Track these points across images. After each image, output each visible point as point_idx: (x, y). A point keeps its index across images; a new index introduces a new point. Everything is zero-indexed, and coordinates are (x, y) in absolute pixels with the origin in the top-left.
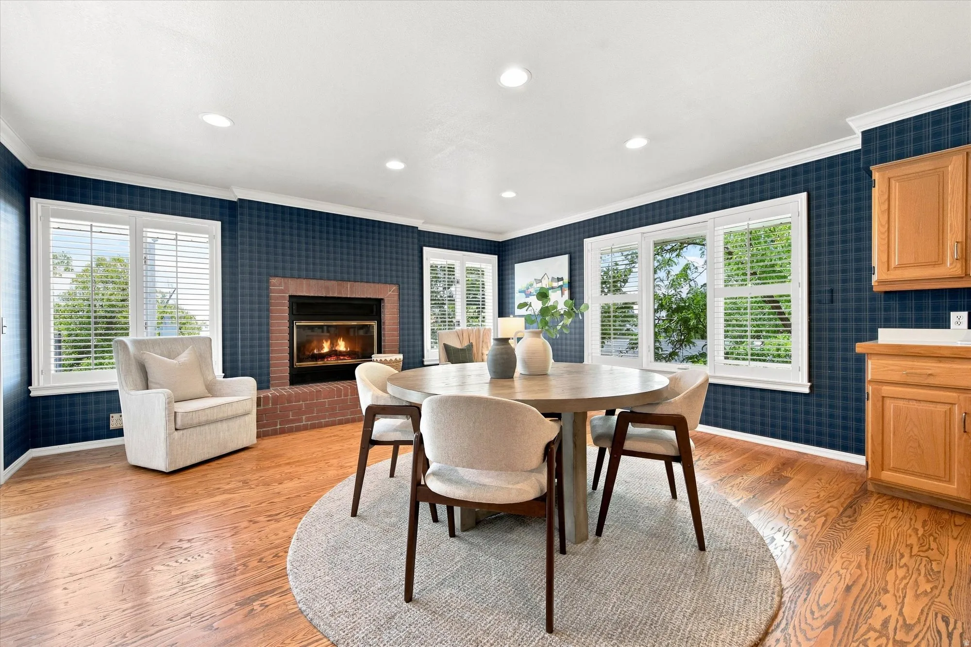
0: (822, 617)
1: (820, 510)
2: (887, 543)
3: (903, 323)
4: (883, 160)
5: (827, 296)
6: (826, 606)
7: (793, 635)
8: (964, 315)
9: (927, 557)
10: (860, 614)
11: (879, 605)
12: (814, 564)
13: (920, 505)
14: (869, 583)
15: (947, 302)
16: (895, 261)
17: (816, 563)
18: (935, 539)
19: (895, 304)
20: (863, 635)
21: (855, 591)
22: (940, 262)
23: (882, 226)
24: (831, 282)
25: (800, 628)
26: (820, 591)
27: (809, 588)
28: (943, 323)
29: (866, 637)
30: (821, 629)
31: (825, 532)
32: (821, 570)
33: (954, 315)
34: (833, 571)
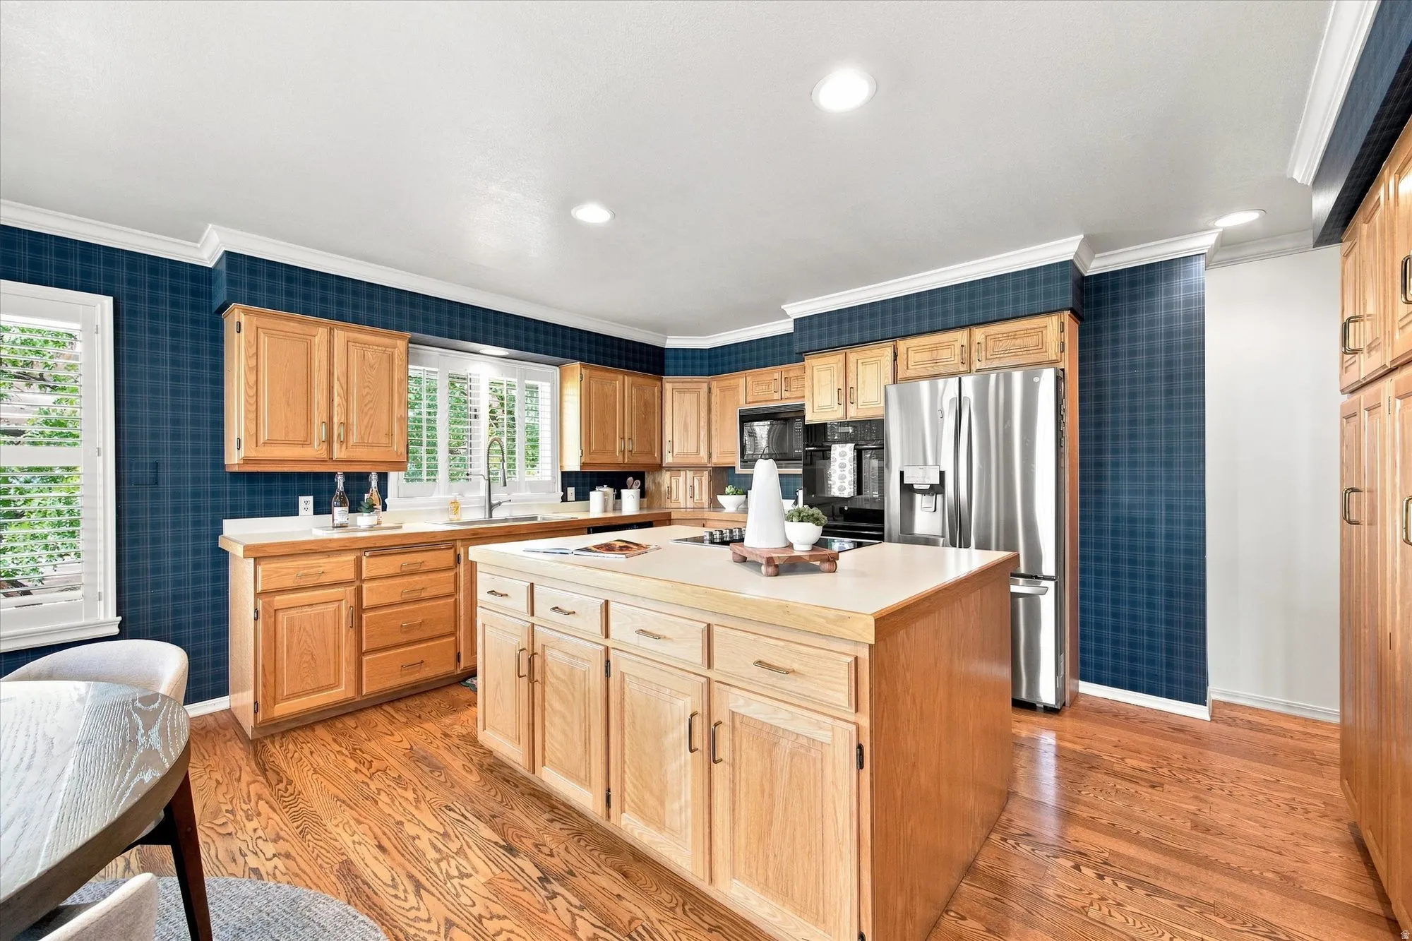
0: (405, 891)
1: (245, 796)
2: (341, 781)
3: (253, 512)
4: (252, 302)
5: (149, 473)
6: (393, 879)
7: (417, 932)
8: (310, 499)
9: (378, 771)
10: (417, 859)
11: (414, 839)
12: (328, 855)
13: (311, 727)
14: (384, 829)
15: (296, 485)
16: (265, 435)
17: (328, 852)
18: (360, 750)
19: (242, 486)
20: (442, 873)
21: (386, 843)
22: (307, 442)
23: (250, 387)
24: (155, 450)
25: (412, 920)
26: (371, 874)
27: (362, 880)
28: (291, 510)
29: (444, 871)
30: (420, 902)
31: (287, 815)
32: (343, 854)
33: (302, 499)
34: (351, 845)
